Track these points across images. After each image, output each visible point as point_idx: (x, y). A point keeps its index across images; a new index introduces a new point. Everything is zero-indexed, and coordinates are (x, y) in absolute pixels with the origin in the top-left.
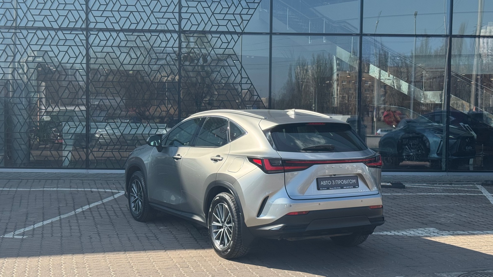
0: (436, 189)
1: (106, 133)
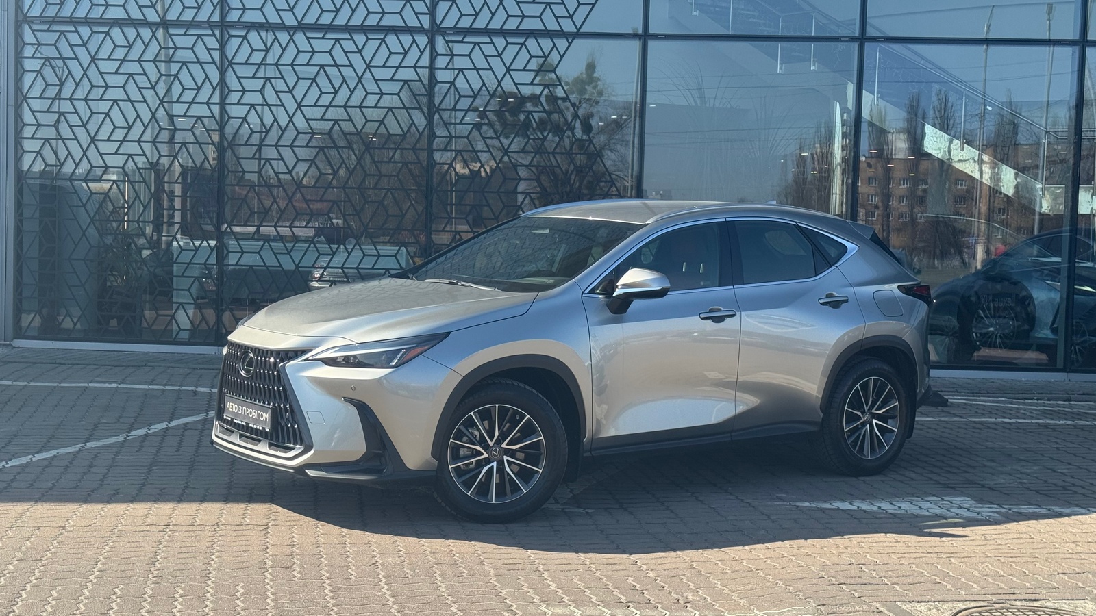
0: (1025, 410)
1: (263, 264)
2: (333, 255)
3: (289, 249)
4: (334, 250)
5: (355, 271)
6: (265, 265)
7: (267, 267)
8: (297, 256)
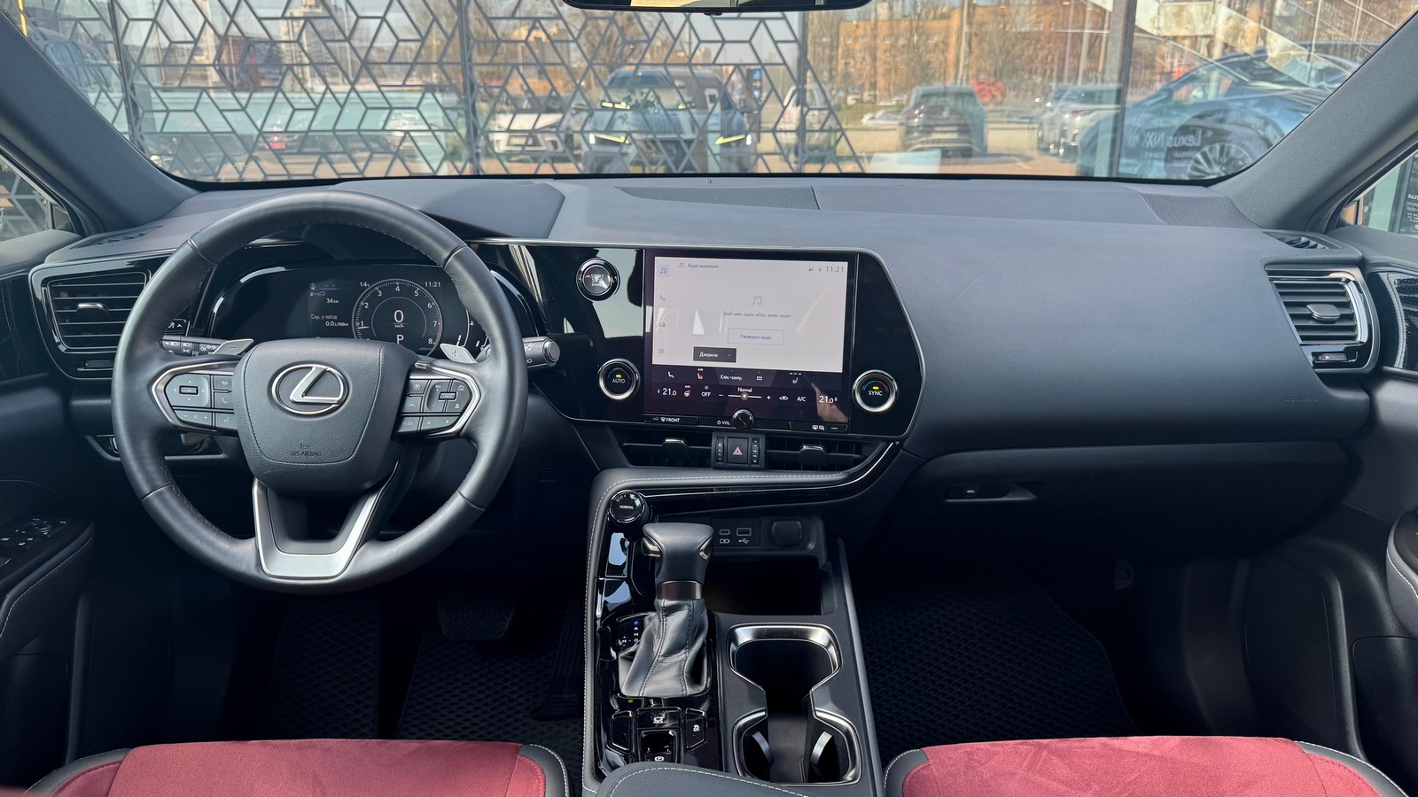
1: (205, 130)
2: (316, 109)
3: (244, 102)
4: (317, 101)
5: (356, 133)
6: (208, 132)
7: (212, 134)
8: (258, 114)
